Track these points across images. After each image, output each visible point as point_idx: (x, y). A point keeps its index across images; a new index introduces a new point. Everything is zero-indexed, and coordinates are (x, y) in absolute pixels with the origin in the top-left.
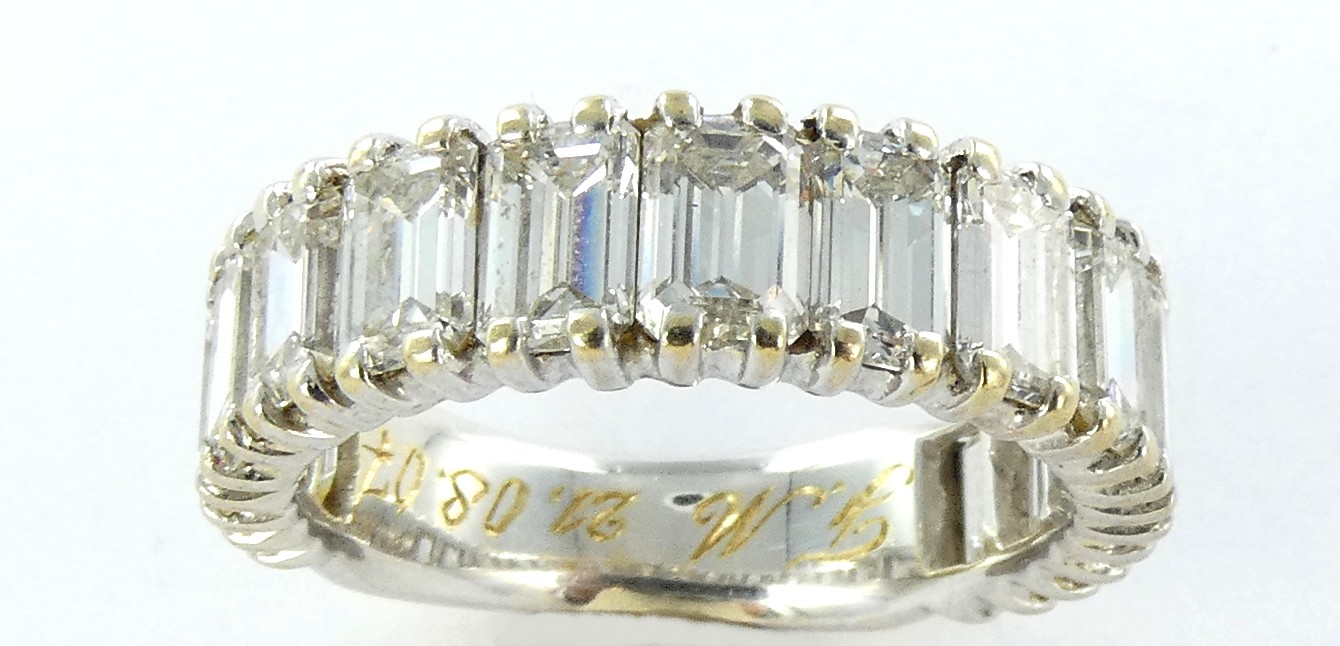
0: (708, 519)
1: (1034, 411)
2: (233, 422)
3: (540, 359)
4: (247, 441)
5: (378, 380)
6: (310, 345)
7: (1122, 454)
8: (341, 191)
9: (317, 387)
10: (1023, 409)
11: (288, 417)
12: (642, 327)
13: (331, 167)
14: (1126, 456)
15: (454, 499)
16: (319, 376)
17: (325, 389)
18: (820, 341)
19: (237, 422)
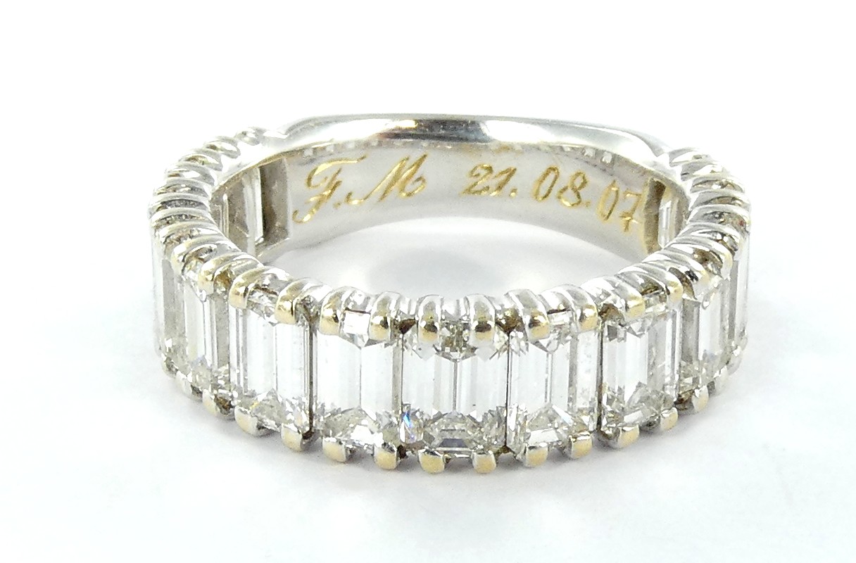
0: (418, 180)
1: (257, 287)
2: (736, 250)
3: (562, 307)
4: (726, 239)
5: (657, 287)
6: (697, 304)
7: (193, 258)
8: (680, 396)
9: (692, 279)
10: (263, 287)
11: (704, 258)
12: (505, 332)
13: (686, 409)
14: (191, 257)
15: (580, 188)
16: (691, 286)
17: (688, 279)
18: (396, 328)
19: (733, 250)
